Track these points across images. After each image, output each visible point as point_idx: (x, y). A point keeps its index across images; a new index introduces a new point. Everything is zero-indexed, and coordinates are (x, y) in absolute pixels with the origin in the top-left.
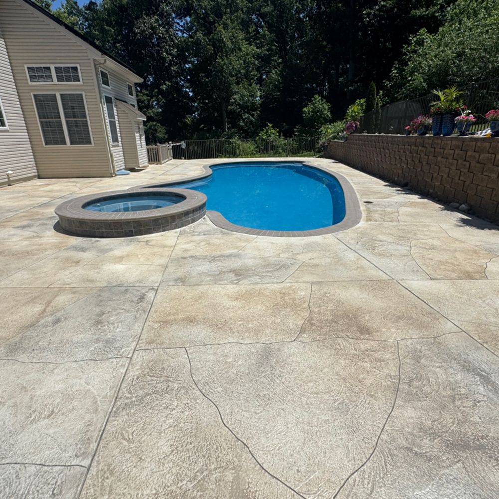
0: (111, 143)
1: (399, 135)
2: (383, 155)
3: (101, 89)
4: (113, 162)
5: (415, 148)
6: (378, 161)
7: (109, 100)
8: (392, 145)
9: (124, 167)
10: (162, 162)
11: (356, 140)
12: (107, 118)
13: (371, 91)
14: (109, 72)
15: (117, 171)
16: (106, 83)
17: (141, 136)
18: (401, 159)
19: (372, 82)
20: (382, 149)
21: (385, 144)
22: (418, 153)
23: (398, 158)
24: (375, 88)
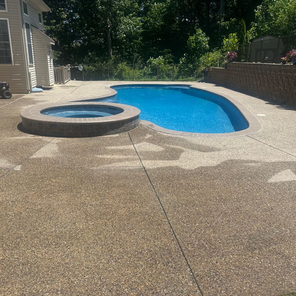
0: (29, 64)
1: (274, 64)
2: (262, 80)
3: (24, 17)
4: (30, 80)
5: (290, 74)
6: (257, 84)
7: (27, 26)
8: (269, 72)
9: (36, 85)
10: (65, 82)
11: (235, 67)
12: (26, 42)
13: (241, 27)
14: (28, 3)
15: (33, 88)
16: (26, 12)
17: (51, 58)
18: (279, 83)
19: (243, 19)
20: (260, 75)
21: (263, 71)
22: (293, 78)
23: (275, 82)
24: (245, 24)
